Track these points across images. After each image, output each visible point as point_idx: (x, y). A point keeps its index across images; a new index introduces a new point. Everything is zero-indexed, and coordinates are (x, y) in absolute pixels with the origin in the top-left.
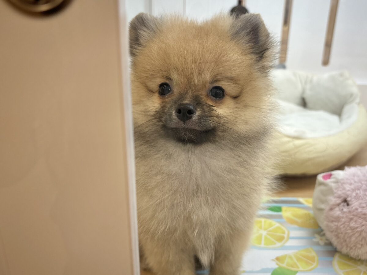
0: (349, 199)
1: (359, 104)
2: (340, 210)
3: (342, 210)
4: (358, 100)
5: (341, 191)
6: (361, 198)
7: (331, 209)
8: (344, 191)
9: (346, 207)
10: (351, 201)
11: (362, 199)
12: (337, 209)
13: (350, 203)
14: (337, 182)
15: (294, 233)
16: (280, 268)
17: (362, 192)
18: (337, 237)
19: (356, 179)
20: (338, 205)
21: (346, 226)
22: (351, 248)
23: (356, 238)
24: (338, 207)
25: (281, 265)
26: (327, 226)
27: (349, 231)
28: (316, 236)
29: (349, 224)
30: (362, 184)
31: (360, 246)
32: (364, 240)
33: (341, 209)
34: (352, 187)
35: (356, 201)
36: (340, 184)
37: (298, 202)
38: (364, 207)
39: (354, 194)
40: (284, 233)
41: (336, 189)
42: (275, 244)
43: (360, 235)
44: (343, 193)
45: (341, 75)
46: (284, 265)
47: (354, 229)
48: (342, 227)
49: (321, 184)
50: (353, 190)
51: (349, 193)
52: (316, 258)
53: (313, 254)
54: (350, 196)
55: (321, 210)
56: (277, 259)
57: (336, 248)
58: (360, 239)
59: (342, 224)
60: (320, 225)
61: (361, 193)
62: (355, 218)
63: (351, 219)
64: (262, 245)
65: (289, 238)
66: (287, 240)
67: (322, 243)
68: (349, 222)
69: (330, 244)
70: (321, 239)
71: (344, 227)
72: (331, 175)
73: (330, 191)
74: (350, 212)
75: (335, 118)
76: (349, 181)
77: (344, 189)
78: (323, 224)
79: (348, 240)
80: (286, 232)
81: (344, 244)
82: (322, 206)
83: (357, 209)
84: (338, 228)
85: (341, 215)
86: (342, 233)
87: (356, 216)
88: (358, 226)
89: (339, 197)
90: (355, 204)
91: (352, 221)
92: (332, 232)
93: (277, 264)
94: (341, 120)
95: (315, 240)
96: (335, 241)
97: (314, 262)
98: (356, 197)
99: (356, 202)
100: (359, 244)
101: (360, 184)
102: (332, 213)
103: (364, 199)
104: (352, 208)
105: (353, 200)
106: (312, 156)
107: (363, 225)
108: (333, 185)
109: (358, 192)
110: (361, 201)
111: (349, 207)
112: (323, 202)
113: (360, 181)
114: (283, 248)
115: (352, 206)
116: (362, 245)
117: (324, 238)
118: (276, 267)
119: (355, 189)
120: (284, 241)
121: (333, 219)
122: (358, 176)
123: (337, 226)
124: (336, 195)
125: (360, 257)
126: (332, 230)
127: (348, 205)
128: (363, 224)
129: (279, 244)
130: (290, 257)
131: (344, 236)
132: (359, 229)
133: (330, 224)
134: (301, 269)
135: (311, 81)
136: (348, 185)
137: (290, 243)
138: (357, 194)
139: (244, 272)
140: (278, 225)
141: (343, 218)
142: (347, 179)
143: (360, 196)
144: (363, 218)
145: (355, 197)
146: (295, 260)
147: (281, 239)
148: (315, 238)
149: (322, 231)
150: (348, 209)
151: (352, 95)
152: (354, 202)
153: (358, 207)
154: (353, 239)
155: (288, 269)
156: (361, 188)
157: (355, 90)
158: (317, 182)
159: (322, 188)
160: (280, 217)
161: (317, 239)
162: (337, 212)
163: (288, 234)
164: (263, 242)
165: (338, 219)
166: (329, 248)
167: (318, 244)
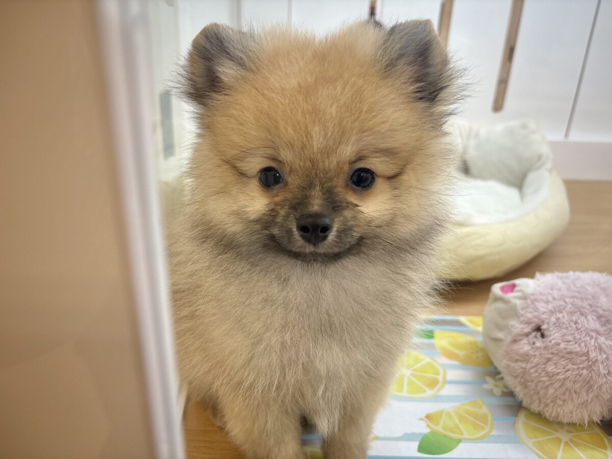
0: (544, 327)
1: (550, 171)
2: (529, 343)
3: (534, 343)
4: (549, 165)
5: (531, 312)
6: (564, 326)
7: (515, 341)
8: (536, 314)
9: (540, 339)
10: (548, 329)
11: (567, 328)
12: (525, 341)
13: (546, 333)
14: (524, 298)
15: (452, 375)
16: (433, 433)
17: (566, 317)
18: (525, 385)
19: (556, 294)
20: (527, 335)
21: (540, 371)
22: (547, 405)
23: (556, 390)
24: (526, 339)
25: (435, 428)
26: (508, 367)
27: (545, 379)
28: (488, 379)
29: (545, 368)
30: (565, 302)
31: (561, 403)
32: (567, 394)
33: (531, 342)
34: (550, 307)
35: (557, 330)
36: (529, 302)
37: (458, 323)
38: (569, 341)
39: (553, 319)
40: (438, 374)
41: (523, 309)
42: (425, 391)
43: (562, 385)
44: (535, 317)
45: (524, 127)
46: (439, 429)
47: (552, 376)
48: (532, 371)
49: (497, 299)
50: (552, 312)
51: (544, 316)
52: (490, 418)
53: (485, 410)
54: (547, 321)
55: (497, 340)
56: (428, 417)
57: (521, 402)
58: (563, 392)
59: (533, 367)
60: (496, 364)
61: (564, 317)
62: (555, 358)
63: (549, 360)
64: (405, 394)
65: (446, 382)
66: (442, 386)
67: (498, 392)
68: (545, 364)
69: (511, 394)
70: (496, 386)
71: (536, 371)
72: (514, 286)
73: (513, 312)
74: (546, 348)
75: (513, 193)
76: (544, 298)
77: (536, 310)
78: (501, 364)
79: (541, 392)
80: (442, 372)
81: (535, 397)
82: (500, 335)
83: (559, 344)
84: (525, 372)
85: (531, 352)
86: (532, 381)
87: (557, 355)
88: (560, 371)
89: (528, 322)
90: (555, 336)
91: (550, 363)
92: (516, 377)
93: (428, 426)
94: (522, 196)
95: (486, 386)
96: (519, 391)
97: (487, 425)
98: (557, 325)
99: (557, 332)
100: (560, 399)
101: (562, 303)
102: (516, 347)
103: (570, 329)
104: (550, 341)
105: (552, 328)
106: (481, 252)
107: (568, 370)
108: (518, 302)
109: (560, 315)
110: (565, 331)
111: (545, 340)
112: (500, 328)
113: (562, 298)
114: (437, 399)
115: (550, 338)
116: (564, 401)
117: (500, 383)
118: (427, 431)
119: (555, 311)
120: (438, 386)
121: (518, 357)
122: (559, 290)
123: (525, 369)
124: (522, 319)
125: (559, 419)
126: (516, 374)
127: (543, 336)
128: (567, 368)
129: (430, 392)
130: (449, 415)
131: (536, 386)
132: (561, 377)
133: (513, 365)
134: (466, 435)
135: (477, 135)
136: (543, 304)
137: (448, 390)
138: (558, 319)
139: (377, 438)
140: (428, 360)
141: (535, 356)
142: (541, 294)
143: (563, 323)
144: (568, 359)
145: (555, 324)
146: (457, 421)
147: (433, 383)
148: (486, 382)
149: (499, 373)
150: (544, 343)
151: (540, 157)
152: (554, 332)
153: (560, 342)
154: (551, 391)
155: (445, 436)
156: (564, 309)
157: (545, 150)
158: (491, 296)
159: (500, 305)
160: (432, 346)
161: (490, 384)
162: (524, 347)
163: (445, 375)
164: (405, 388)
165: (526, 358)
166: (509, 400)
167: (491, 393)
